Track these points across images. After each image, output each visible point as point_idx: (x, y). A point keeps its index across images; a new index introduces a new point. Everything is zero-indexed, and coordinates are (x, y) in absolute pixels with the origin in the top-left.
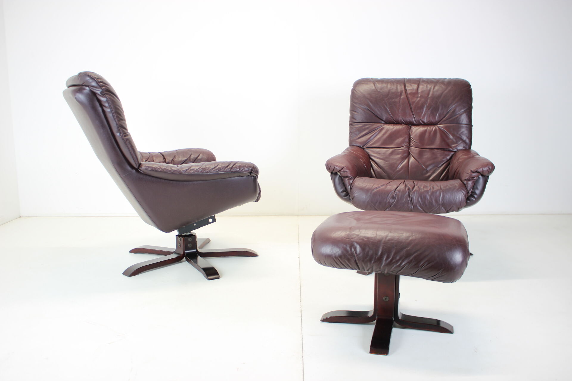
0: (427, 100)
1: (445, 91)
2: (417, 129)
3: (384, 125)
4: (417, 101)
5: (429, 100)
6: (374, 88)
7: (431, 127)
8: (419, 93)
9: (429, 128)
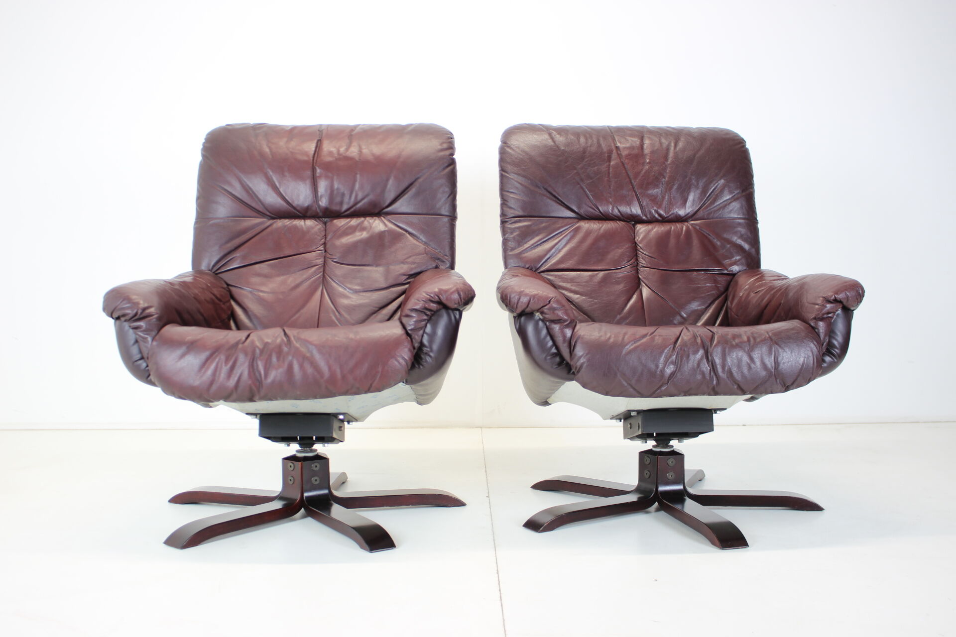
0: (665, 169)
1: (699, 150)
2: (650, 231)
3: (578, 222)
4: (644, 171)
5: (668, 170)
6: (550, 142)
7: (679, 225)
8: (647, 154)
9: (673, 227)
